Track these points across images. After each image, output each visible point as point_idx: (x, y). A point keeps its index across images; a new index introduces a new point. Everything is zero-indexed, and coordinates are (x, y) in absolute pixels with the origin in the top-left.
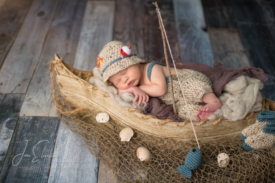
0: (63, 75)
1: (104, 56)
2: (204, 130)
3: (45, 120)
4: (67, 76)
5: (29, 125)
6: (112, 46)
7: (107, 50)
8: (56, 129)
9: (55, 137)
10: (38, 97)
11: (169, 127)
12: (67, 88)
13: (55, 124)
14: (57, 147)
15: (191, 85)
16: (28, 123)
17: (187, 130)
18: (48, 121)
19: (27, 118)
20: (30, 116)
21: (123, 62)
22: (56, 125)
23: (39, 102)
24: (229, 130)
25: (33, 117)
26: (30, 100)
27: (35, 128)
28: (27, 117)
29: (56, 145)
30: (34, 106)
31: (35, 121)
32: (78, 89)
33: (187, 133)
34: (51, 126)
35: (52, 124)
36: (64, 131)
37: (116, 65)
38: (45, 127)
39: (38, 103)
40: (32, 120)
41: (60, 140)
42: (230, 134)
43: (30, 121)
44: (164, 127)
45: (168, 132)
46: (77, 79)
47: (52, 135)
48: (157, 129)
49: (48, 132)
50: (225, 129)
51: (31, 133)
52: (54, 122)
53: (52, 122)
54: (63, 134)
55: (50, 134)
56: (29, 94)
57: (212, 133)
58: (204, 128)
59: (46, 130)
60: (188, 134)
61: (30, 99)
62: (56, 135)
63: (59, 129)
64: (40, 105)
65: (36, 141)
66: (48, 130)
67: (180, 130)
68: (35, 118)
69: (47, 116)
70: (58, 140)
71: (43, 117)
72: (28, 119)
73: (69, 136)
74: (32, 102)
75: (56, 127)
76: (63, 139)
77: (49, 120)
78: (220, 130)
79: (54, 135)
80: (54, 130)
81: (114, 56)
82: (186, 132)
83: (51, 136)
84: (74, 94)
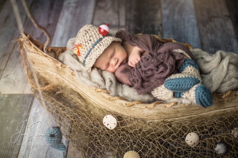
0: (32, 52)
2: (176, 111)
3: (20, 98)
4: (36, 53)
5: (4, 104)
8: (29, 108)
9: (27, 117)
10: (15, 73)
11: (137, 108)
12: (39, 65)
13: (29, 102)
14: (28, 128)
16: (3, 101)
17: (157, 111)
18: (23, 99)
19: (3, 96)
20: (6, 94)
22: (30, 103)
23: (16, 79)
24: (204, 110)
25: (8, 95)
26: (8, 77)
27: (9, 107)
28: (3, 95)
29: (28, 125)
30: (10, 83)
31: (10, 99)
32: (48, 66)
33: (157, 115)
34: (25, 104)
35: (25, 102)
36: (36, 110)
38: (18, 106)
39: (14, 78)
40: (7, 98)
41: (32, 119)
42: (206, 113)
43: (5, 99)
44: (132, 109)
45: (137, 113)
46: (46, 56)
47: (25, 114)
48: (125, 110)
49: (20, 111)
50: (199, 109)
51: (4, 112)
52: (28, 100)
53: (26, 100)
54: (35, 113)
55: (23, 113)
56: (7, 71)
57: (185, 113)
58: (175, 109)
59: (20, 109)
60: (159, 115)
61: (7, 75)
62: (29, 114)
63: (32, 107)
64: (16, 82)
65: (9, 121)
66: (22, 109)
67: (150, 112)
68: (10, 96)
69: (22, 93)
70: (30, 119)
71: (18, 94)
72: (3, 97)
73: (41, 115)
74: (9, 78)
75: (29, 105)
76: (35, 119)
77: (23, 98)
78: (193, 110)
79: (26, 114)
80: (27, 109)
81: (93, 38)
82: (156, 113)
83: (24, 116)
84: (46, 70)
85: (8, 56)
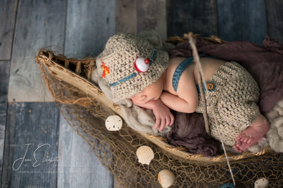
1: (110, 66)
3: (42, 107)
5: (23, 118)
6: (121, 53)
7: (114, 58)
8: (56, 124)
9: (57, 138)
10: (27, 65)
13: (54, 114)
14: (60, 154)
15: (232, 114)
16: (20, 114)
18: (46, 111)
19: (19, 105)
20: (22, 102)
21: (138, 80)
22: (56, 117)
23: (30, 76)
25: (25, 103)
26: (18, 73)
27: (30, 123)
28: (18, 103)
29: (60, 150)
30: (24, 83)
31: (29, 110)
34: (50, 118)
35: (50, 115)
36: (66, 128)
37: (129, 85)
38: (42, 121)
39: (28, 77)
40: (26, 108)
41: (63, 142)
43: (23, 111)
47: (53, 134)
49: (47, 130)
51: (26, 131)
52: (53, 112)
53: (50, 112)
54: (66, 132)
55: (50, 133)
56: (15, 62)
59: (45, 126)
61: (17, 70)
62: (58, 133)
63: (61, 123)
64: (32, 82)
65: (35, 144)
66: (47, 126)
68: (29, 105)
69: (42, 101)
70: (61, 142)
71: (38, 103)
72: (20, 107)
73: (74, 135)
74: (21, 76)
75: (56, 120)
76: (67, 141)
77: (46, 109)
79: (55, 134)
80: (54, 126)
81: (124, 69)
83: (52, 137)
85: (11, 34)
